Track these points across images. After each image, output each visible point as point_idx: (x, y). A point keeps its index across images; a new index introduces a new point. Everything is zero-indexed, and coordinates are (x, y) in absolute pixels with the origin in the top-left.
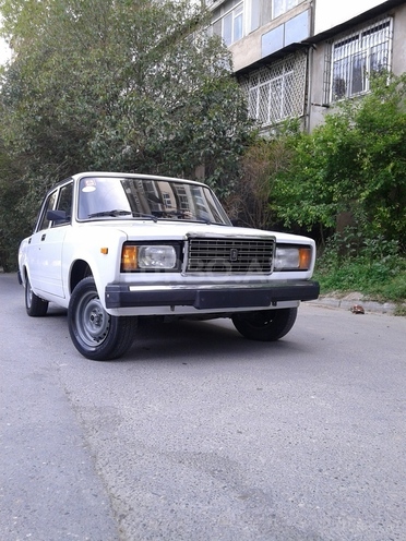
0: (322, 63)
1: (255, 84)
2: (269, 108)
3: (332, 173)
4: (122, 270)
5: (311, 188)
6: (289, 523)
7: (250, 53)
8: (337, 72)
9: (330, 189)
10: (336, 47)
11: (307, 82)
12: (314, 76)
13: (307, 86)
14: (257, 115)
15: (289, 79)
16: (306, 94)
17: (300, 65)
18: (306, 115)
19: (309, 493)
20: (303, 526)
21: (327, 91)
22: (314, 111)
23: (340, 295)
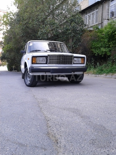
0: (107, 7)
1: (87, 14)
2: (91, 21)
3: (110, 39)
4: (32, 64)
5: (104, 44)
6: (94, 123)
7: (85, 5)
8: (111, 9)
9: (109, 44)
10: (111, 1)
11: (102, 13)
12: (104, 11)
13: (102, 14)
14: (87, 23)
15: (97, 12)
16: (102, 16)
17: (100, 8)
18: (102, 23)
19: (100, 117)
20: (98, 124)
21: (108, 15)
22: (105, 21)
23: (112, 74)
